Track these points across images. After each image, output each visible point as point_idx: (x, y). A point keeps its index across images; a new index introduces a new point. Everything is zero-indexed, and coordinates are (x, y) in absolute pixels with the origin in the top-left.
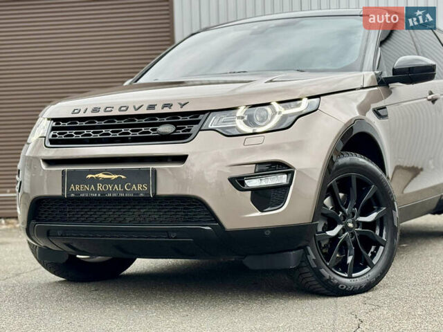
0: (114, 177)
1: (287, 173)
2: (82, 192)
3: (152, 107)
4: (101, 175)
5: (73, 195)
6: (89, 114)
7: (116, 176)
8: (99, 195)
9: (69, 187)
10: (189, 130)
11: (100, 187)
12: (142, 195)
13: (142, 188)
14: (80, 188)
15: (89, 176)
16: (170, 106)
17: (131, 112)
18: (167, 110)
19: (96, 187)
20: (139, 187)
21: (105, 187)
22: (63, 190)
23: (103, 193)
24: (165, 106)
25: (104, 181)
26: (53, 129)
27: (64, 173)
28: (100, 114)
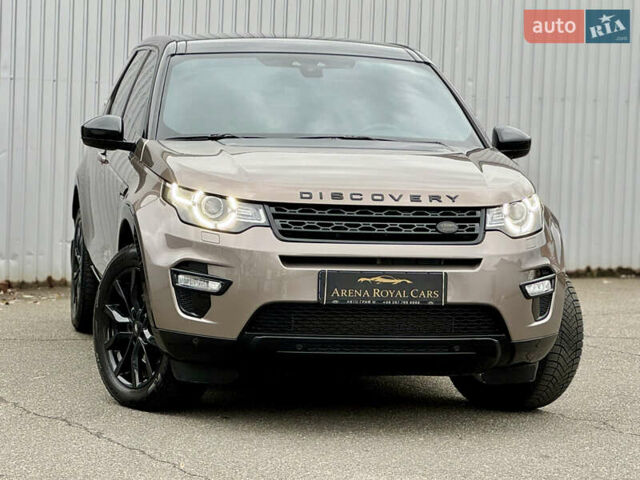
0: (396, 281)
1: (550, 280)
2: (350, 299)
3: (416, 198)
4: (379, 279)
5: (336, 302)
6: (328, 201)
7: (400, 281)
8: (374, 302)
9: (330, 292)
10: (473, 230)
11: (377, 293)
12: (431, 303)
13: (433, 295)
14: (347, 294)
15: (362, 280)
16: (438, 198)
17: (388, 202)
18: (435, 204)
19: (371, 293)
20: (429, 294)
21: (385, 294)
22: (320, 293)
23: (380, 300)
24: (432, 198)
25: (383, 286)
26: (276, 216)
27: (321, 275)
28: (347, 201)
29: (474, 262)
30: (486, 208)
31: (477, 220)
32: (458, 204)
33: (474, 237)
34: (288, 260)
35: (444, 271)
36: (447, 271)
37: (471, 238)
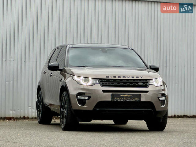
0: (129, 96)
1: (165, 97)
2: (119, 100)
3: (133, 77)
4: (125, 95)
5: (115, 101)
6: (113, 78)
9: (114, 99)
10: (146, 84)
11: (125, 99)
12: (137, 101)
15: (121, 95)
16: (138, 77)
17: (127, 78)
18: (137, 78)
19: (123, 98)
20: (137, 99)
22: (112, 99)
23: (125, 100)
24: (137, 77)
25: (126, 97)
26: (101, 82)
27: (112, 94)
28: (117, 78)
29: (147, 92)
30: (149, 80)
31: (147, 82)
32: (143, 78)
33: (147, 86)
34: (104, 91)
35: (140, 94)
36: (141, 94)
37: (146, 86)
